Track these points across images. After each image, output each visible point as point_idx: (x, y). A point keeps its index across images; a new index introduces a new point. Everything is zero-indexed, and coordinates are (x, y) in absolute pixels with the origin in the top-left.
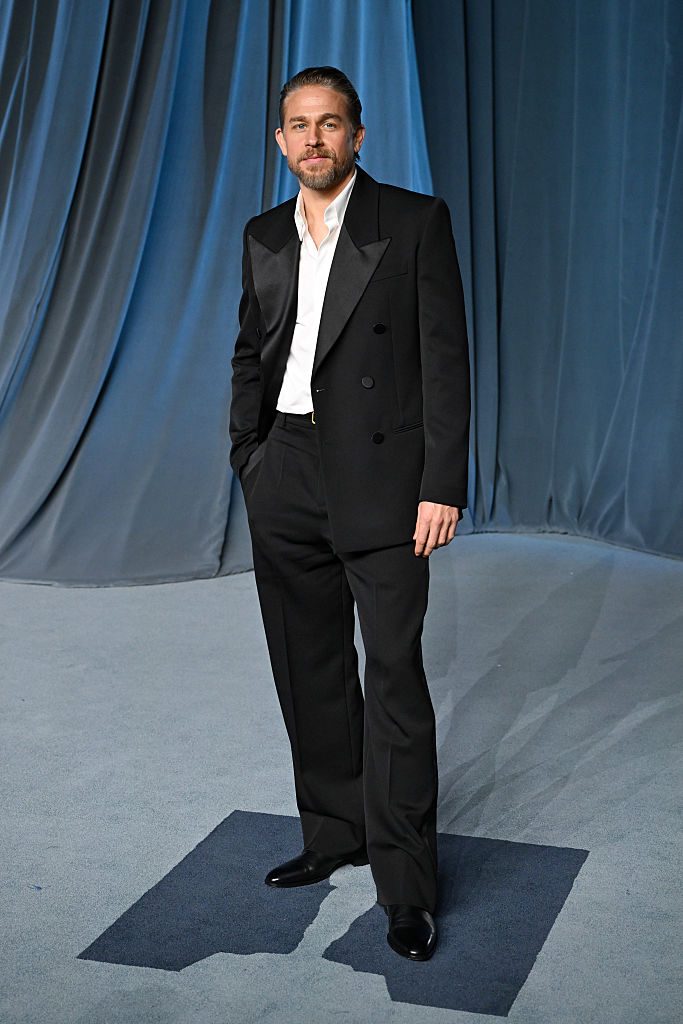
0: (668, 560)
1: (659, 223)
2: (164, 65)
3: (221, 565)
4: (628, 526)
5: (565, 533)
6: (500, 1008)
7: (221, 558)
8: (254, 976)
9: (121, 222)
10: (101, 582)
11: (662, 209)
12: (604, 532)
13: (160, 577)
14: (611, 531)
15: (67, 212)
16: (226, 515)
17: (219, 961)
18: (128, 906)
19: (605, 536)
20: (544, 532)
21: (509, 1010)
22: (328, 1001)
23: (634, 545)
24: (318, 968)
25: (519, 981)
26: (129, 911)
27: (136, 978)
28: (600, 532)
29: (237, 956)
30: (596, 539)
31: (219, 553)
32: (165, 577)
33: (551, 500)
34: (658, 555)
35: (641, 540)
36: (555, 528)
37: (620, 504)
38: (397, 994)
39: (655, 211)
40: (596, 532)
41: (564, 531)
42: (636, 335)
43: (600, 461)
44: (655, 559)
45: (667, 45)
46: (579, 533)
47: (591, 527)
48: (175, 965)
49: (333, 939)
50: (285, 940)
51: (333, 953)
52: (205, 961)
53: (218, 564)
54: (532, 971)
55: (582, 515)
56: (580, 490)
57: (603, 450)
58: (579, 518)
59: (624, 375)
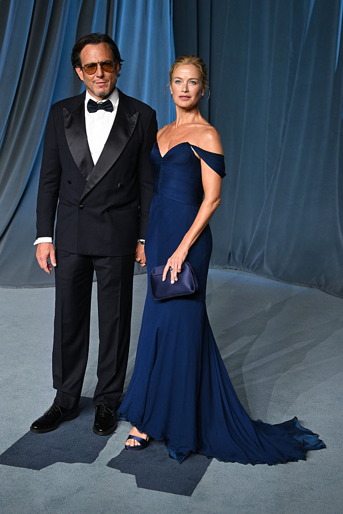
0: (283, 283)
1: (285, 126)
2: (56, 45)
4: (266, 267)
5: (236, 269)
6: (188, 492)
8: (74, 474)
9: (34, 118)
10: (18, 286)
11: (286, 119)
12: (254, 270)
13: (45, 284)
14: (257, 269)
15: (9, 113)
17: (58, 466)
18: (18, 439)
19: (255, 271)
20: (226, 268)
21: (192, 493)
22: (108, 486)
23: (268, 276)
24: (104, 471)
25: (198, 480)
26: (18, 441)
27: (19, 472)
28: (252, 268)
29: (67, 464)
30: (250, 273)
32: (47, 284)
33: (230, 254)
35: (271, 273)
36: (232, 267)
37: (262, 256)
38: (140, 484)
39: (283, 121)
40: (250, 269)
41: (235, 268)
42: (272, 177)
43: (254, 236)
44: (277, 282)
45: (291, 43)
46: (242, 269)
47: (248, 267)
48: (38, 467)
49: (113, 457)
50: (90, 457)
51: (112, 464)
52: (52, 466)
54: (204, 475)
55: (244, 261)
56: (244, 249)
57: (255, 231)
58: (242, 263)
59: (266, 196)
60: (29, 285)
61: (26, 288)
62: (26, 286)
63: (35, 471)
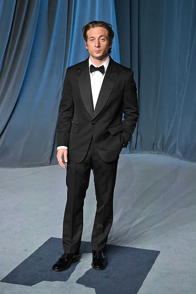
1: (189, 58)
3: (51, 162)
4: (178, 152)
5: (158, 154)
7: (51, 159)
8: (54, 288)
10: (13, 167)
11: (190, 53)
12: (170, 154)
14: (172, 153)
16: (52, 147)
17: (44, 283)
20: (151, 153)
23: (179, 158)
24: (74, 286)
27: (18, 288)
29: (50, 282)
30: (167, 156)
31: (50, 158)
33: (154, 144)
34: (186, 161)
35: (182, 156)
36: (155, 152)
39: (188, 54)
40: (168, 154)
42: (181, 92)
45: (193, 2)
46: (162, 154)
47: (166, 152)
48: (30, 284)
49: (79, 277)
50: (65, 277)
51: (79, 281)
52: (39, 283)
53: (50, 161)
54: (141, 288)
55: (163, 148)
56: (163, 140)
57: (171, 128)
58: (162, 149)
59: (177, 105)
60: (20, 166)
61: (18, 168)
62: (18, 167)
63: (28, 287)
